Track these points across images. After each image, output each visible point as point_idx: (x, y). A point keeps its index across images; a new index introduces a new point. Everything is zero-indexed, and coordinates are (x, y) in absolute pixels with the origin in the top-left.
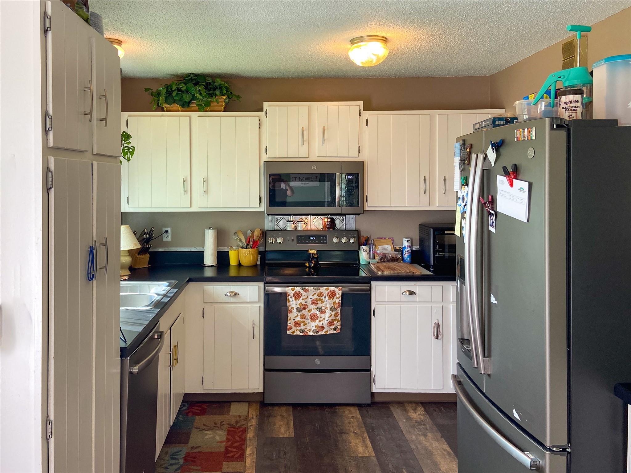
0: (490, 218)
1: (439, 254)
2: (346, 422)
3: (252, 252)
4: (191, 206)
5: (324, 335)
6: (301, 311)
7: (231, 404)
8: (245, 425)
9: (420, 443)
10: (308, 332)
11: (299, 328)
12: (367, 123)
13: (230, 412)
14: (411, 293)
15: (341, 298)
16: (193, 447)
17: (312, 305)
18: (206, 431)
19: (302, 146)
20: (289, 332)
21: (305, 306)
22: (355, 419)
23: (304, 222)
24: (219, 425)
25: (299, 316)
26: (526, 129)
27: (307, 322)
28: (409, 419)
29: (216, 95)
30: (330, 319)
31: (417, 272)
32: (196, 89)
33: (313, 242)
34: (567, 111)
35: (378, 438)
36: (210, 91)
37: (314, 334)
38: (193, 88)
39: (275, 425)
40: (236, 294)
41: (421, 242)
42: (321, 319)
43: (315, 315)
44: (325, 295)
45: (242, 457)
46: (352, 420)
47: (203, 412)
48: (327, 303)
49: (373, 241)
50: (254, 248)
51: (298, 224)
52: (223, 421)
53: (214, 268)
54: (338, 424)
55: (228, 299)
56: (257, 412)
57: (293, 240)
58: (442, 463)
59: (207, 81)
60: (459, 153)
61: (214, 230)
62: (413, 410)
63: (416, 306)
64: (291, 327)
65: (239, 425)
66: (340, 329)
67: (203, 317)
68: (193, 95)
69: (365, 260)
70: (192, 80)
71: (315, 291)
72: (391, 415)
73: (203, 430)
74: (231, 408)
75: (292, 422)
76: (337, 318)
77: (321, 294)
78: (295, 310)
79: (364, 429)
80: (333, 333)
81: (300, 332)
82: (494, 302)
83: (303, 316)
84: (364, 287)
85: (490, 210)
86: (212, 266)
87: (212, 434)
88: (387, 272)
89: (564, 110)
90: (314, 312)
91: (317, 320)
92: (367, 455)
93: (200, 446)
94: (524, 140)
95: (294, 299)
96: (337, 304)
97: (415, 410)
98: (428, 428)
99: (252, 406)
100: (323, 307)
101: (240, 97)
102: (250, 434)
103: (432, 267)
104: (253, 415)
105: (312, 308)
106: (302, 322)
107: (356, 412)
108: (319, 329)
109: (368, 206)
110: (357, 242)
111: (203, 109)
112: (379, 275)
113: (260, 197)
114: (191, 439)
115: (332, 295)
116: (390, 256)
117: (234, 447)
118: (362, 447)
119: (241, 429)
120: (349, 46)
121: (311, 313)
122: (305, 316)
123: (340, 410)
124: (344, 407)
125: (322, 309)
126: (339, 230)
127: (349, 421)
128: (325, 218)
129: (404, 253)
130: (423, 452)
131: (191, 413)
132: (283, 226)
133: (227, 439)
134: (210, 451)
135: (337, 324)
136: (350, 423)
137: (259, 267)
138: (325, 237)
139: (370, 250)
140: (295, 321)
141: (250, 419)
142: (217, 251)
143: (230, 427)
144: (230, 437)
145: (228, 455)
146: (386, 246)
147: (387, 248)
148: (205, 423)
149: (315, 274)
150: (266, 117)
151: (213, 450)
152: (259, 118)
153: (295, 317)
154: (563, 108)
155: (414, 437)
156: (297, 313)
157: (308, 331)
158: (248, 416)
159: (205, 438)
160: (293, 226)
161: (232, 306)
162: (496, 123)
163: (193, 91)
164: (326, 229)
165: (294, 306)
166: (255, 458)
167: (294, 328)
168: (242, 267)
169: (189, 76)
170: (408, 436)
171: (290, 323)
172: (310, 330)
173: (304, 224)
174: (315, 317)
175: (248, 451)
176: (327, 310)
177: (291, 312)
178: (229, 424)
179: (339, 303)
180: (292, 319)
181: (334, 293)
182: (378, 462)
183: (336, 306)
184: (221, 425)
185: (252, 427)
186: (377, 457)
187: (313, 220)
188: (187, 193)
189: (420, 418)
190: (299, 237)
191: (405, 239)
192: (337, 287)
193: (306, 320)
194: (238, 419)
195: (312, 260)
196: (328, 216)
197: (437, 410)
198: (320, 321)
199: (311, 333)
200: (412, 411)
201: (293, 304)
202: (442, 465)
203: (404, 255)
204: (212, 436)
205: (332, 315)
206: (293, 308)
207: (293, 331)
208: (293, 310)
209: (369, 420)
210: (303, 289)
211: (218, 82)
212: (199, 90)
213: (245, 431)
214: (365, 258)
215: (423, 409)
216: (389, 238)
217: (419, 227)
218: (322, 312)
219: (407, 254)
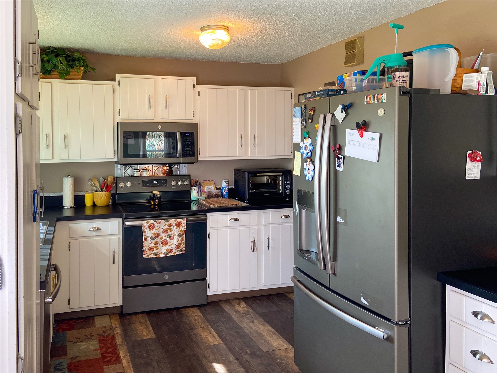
0: (338, 160)
1: (252, 191)
2: (193, 320)
3: (106, 195)
4: (53, 158)
5: (173, 255)
6: (154, 239)
7: (94, 318)
8: (112, 333)
9: (252, 328)
10: (160, 255)
11: (153, 252)
12: (199, 94)
13: (95, 324)
14: (236, 220)
15: (185, 226)
16: (72, 357)
17: (163, 234)
18: (79, 342)
19: (149, 110)
20: (144, 256)
21: (158, 235)
22: (198, 317)
23: (148, 170)
24: (89, 336)
25: (153, 243)
26: (376, 95)
27: (159, 247)
28: (237, 311)
29: (75, 65)
30: (177, 243)
31: (239, 204)
32: (57, 60)
33: (156, 185)
34: (400, 83)
35: (220, 329)
36: (69, 62)
37: (165, 256)
38: (54, 59)
39: (137, 330)
40: (98, 229)
41: (236, 182)
42: (171, 244)
43: (165, 241)
44: (173, 225)
45: (118, 360)
46: (196, 318)
47: (71, 328)
48: (175, 231)
49: (201, 183)
50: (107, 191)
51: (143, 171)
52: (92, 333)
53: (72, 209)
54: (187, 322)
55: (92, 234)
56: (119, 321)
57: (139, 184)
58: (272, 341)
59: (67, 54)
60: (300, 115)
61: (72, 178)
62: (238, 304)
63: (239, 229)
64: (147, 252)
65: (106, 334)
66: (185, 250)
67: (69, 249)
68: (55, 65)
69: (195, 197)
70: (52, 52)
71: (165, 222)
72: (223, 311)
73: (76, 342)
74: (96, 322)
75: (150, 325)
76: (183, 242)
77: (170, 225)
78: (149, 238)
79: (207, 324)
80: (179, 254)
81: (154, 255)
82: (341, 222)
83: (156, 243)
84: (200, 217)
85: (338, 155)
86: (71, 207)
87: (86, 345)
88: (217, 206)
89: (398, 82)
90: (165, 239)
91: (167, 245)
92: (217, 343)
93: (79, 356)
94: (374, 103)
95: (149, 230)
96: (183, 231)
97: (239, 304)
98: (253, 317)
99: (112, 317)
100: (172, 234)
101: (95, 69)
102: (119, 341)
103: (246, 200)
104: (115, 324)
105: (163, 235)
106: (155, 247)
107: (197, 312)
108: (169, 251)
109: (200, 157)
110: (190, 184)
111: (64, 77)
112: (212, 208)
113: (114, 150)
114: (68, 351)
115: (179, 225)
116: (214, 193)
117: (108, 353)
118: (211, 337)
119: (110, 337)
120: (200, 33)
121: (163, 239)
122: (158, 242)
123: (185, 311)
124: (187, 309)
125: (171, 236)
126: (175, 175)
127: (194, 319)
128: (163, 166)
129: (224, 191)
130: (256, 335)
131: (61, 330)
132: (130, 173)
133: (100, 346)
134: (88, 358)
135: (183, 247)
136: (195, 320)
137: (111, 207)
138: (165, 181)
139: (199, 190)
140: (149, 247)
141: (114, 328)
142: (75, 195)
143: (99, 336)
144: (103, 345)
145: (106, 360)
146: (210, 187)
147: (211, 188)
148: (77, 337)
149: (159, 210)
150: (119, 86)
151: (90, 358)
152: (113, 87)
153: (150, 244)
154: (397, 81)
155: (245, 325)
156: (151, 240)
157: (160, 253)
158: (112, 326)
159: (80, 348)
160: (139, 173)
161: (95, 239)
162: (330, 93)
163: (54, 61)
164: (166, 175)
165: (149, 235)
166: (129, 359)
167: (149, 253)
168: (96, 207)
169: (49, 49)
170: (241, 325)
171: (146, 249)
172: (161, 253)
173: (148, 171)
174: (166, 243)
175: (122, 354)
176: (175, 237)
177: (146, 240)
178: (98, 335)
179: (184, 230)
180: (147, 246)
181: (181, 223)
182: (227, 347)
183: (182, 233)
184: (92, 336)
185: (118, 334)
186: (224, 342)
187: (155, 168)
188: (49, 147)
189: (245, 310)
190: (145, 181)
191: (224, 181)
192: (182, 218)
193: (158, 246)
194: (104, 329)
195: (156, 199)
196: (166, 165)
197: (254, 302)
198: (169, 246)
199: (163, 255)
200: (237, 306)
201: (148, 233)
202: (272, 342)
203: (223, 193)
204: (86, 346)
205: (179, 240)
206: (148, 237)
207: (148, 254)
208: (148, 239)
209: (209, 316)
210: (156, 222)
211: (77, 55)
212: (61, 61)
213: (113, 338)
214: (196, 196)
215: (244, 303)
216: (212, 180)
217: (234, 172)
218: (171, 238)
219: (225, 192)
